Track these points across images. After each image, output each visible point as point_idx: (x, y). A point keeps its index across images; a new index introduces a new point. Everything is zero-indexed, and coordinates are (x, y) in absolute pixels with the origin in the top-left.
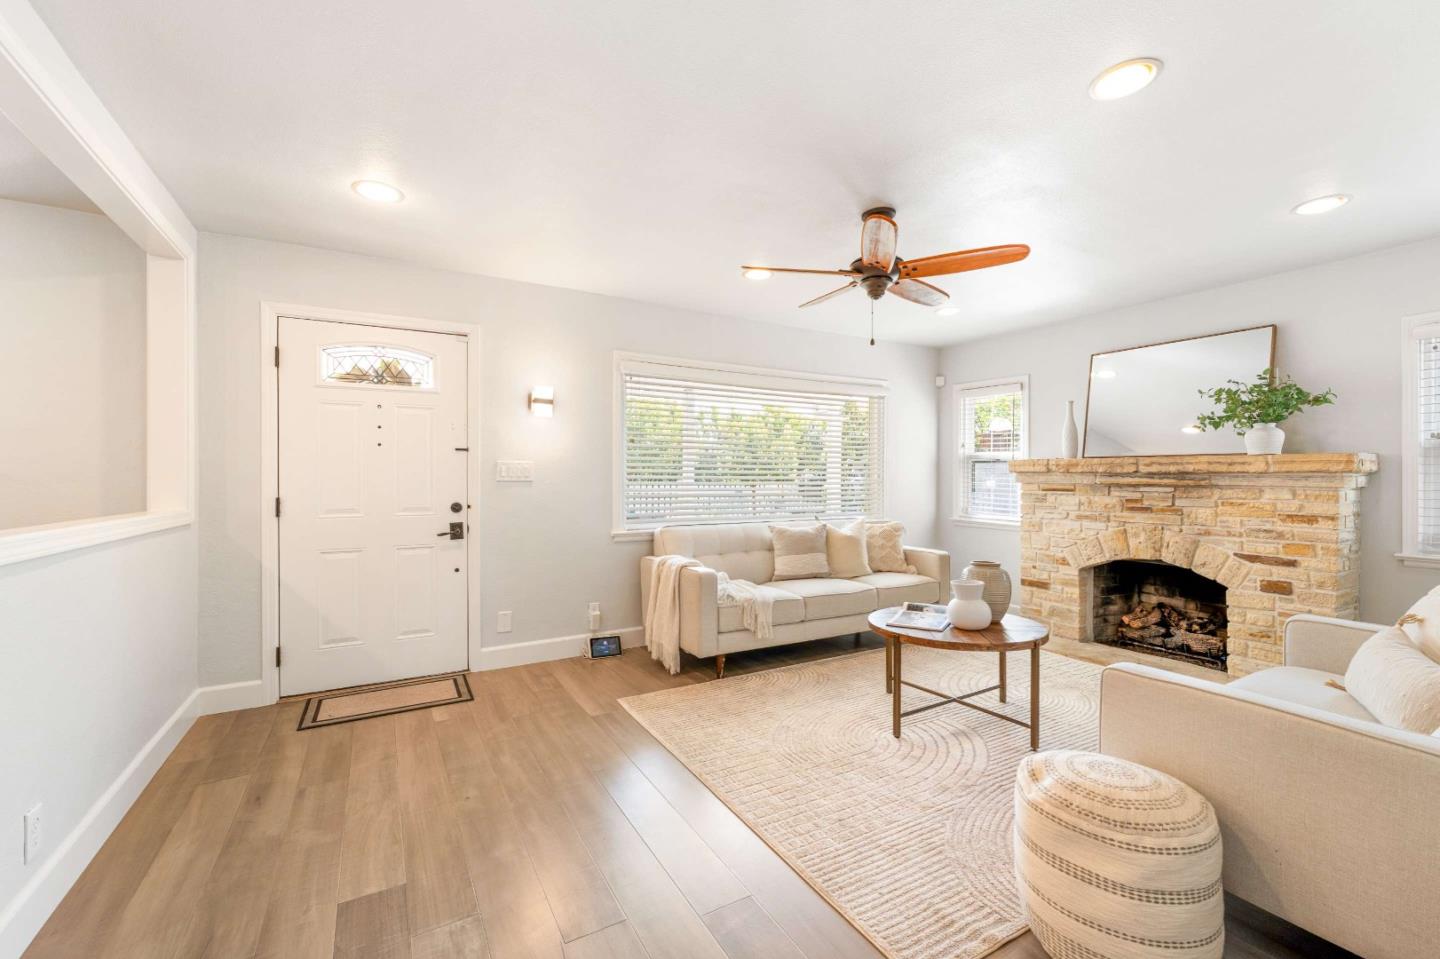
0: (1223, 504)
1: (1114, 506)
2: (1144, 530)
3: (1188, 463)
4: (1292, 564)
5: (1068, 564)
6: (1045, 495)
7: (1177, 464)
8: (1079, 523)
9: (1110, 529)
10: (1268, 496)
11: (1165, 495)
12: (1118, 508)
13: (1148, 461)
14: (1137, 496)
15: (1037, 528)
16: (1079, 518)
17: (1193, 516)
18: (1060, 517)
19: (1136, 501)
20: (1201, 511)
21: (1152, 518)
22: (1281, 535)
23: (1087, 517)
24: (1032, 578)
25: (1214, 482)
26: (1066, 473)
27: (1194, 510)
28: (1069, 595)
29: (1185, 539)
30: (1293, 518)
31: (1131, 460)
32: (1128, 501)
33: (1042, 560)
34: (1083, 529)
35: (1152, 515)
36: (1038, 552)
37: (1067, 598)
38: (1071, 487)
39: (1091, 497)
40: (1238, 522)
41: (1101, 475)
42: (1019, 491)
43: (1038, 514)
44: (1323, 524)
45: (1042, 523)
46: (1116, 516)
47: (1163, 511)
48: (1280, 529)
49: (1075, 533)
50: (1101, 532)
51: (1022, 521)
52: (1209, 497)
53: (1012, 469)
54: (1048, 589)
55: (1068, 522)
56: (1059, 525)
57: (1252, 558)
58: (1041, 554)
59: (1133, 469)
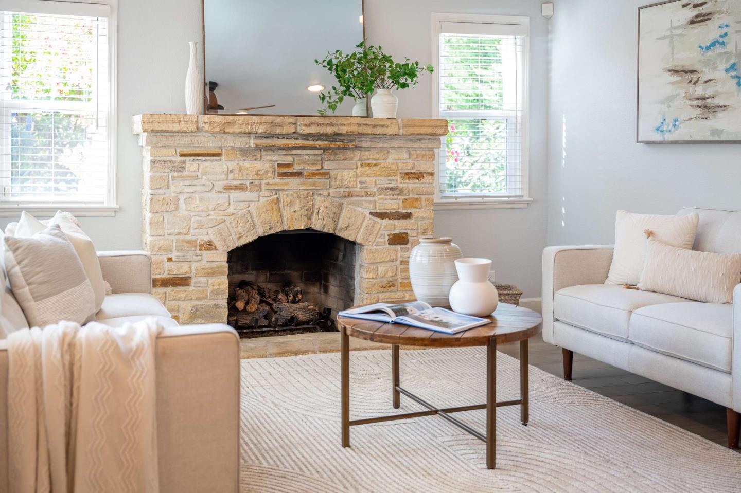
0: (362, 165)
1: (266, 172)
2: (299, 197)
4: (408, 216)
5: (215, 248)
6: (184, 163)
7: (333, 125)
8: (226, 195)
9: (262, 199)
10: (393, 156)
11: (315, 158)
12: (270, 173)
13: (307, 121)
14: (287, 159)
15: (172, 207)
16: (228, 188)
17: (339, 177)
18: (203, 189)
19: (288, 165)
20: (346, 173)
21: (304, 184)
22: (401, 192)
23: (236, 188)
24: (166, 276)
25: (358, 143)
26: (219, 132)
27: (340, 172)
28: (216, 287)
29: (331, 203)
30: (409, 175)
31: (291, 120)
32: (279, 165)
33: (180, 249)
34: (232, 203)
35: (303, 180)
36: (175, 238)
37: (212, 292)
38: (218, 151)
39: (241, 163)
40: (373, 182)
41: (257, 136)
42: (148, 158)
43: (173, 188)
44: (427, 179)
45: (179, 199)
46: (268, 184)
47: (313, 175)
48: (401, 186)
49: (222, 208)
50: (252, 204)
51: (152, 200)
52: (352, 159)
53: (147, 126)
54: (188, 285)
55: (213, 195)
56: (201, 199)
57: (382, 215)
58: (178, 240)
59: (291, 130)
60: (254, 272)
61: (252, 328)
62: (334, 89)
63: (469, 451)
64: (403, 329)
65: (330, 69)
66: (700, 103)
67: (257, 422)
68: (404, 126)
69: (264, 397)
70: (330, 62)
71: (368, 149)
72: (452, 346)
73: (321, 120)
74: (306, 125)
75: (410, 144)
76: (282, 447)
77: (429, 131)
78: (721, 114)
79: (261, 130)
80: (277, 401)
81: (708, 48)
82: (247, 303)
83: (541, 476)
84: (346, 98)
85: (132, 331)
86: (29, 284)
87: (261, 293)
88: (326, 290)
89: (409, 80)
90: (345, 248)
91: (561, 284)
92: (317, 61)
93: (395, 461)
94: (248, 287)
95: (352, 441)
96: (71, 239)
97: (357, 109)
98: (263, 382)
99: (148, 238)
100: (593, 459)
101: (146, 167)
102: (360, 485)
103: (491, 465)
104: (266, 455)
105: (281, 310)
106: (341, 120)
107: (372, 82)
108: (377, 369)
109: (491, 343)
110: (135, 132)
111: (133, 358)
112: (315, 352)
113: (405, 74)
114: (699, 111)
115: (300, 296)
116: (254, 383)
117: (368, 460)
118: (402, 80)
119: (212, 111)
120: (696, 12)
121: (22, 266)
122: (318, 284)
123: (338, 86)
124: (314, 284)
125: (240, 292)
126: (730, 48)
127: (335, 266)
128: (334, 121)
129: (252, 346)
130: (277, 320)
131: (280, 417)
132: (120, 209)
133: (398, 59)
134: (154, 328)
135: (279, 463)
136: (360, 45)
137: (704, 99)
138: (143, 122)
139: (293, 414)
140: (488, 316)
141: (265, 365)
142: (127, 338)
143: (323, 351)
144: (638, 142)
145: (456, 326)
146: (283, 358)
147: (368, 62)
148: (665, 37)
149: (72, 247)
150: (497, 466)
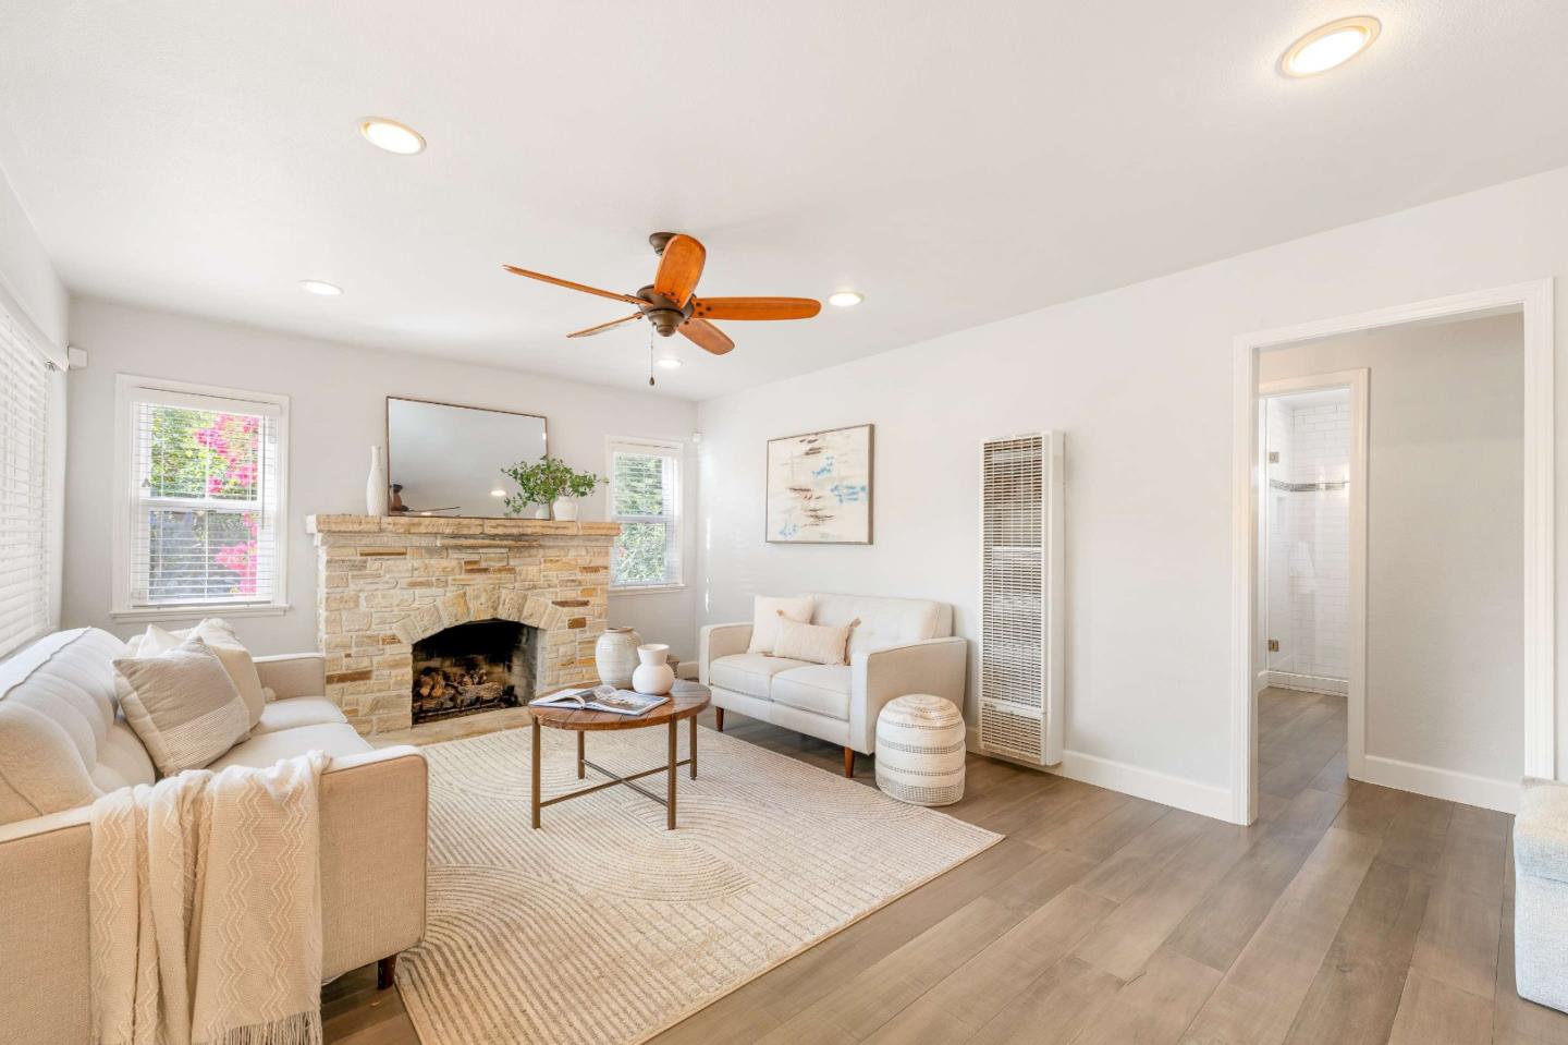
0: (545, 561)
1: (453, 569)
2: (485, 591)
3: (528, 526)
4: (585, 604)
5: (399, 642)
6: (365, 562)
7: (519, 527)
8: (411, 591)
9: (448, 594)
10: (572, 553)
11: (501, 556)
12: (457, 570)
13: (494, 523)
14: (475, 557)
15: (352, 605)
16: (413, 585)
17: (524, 572)
18: (387, 586)
19: (475, 562)
20: (530, 568)
21: (490, 578)
22: (580, 583)
23: (421, 584)
24: (344, 671)
25: (542, 543)
26: (404, 533)
27: (525, 568)
28: (399, 678)
29: (517, 595)
30: (587, 569)
31: (479, 522)
32: (467, 563)
33: (359, 644)
34: (417, 598)
35: (491, 575)
36: (354, 634)
37: (396, 683)
38: (403, 550)
39: (427, 561)
40: (554, 575)
41: (444, 536)
42: (323, 558)
43: (352, 586)
44: (602, 572)
45: (359, 597)
46: (454, 580)
47: (500, 570)
48: (579, 578)
49: (406, 604)
50: (438, 599)
51: (328, 598)
52: (535, 556)
53: (322, 527)
54: (369, 678)
55: (397, 591)
56: (384, 596)
57: (563, 604)
58: (357, 637)
59: (478, 531)
60: (440, 659)
61: (438, 710)
62: (519, 495)
63: (650, 814)
64: (593, 715)
65: (515, 478)
66: (813, 513)
67: (443, 813)
68: (584, 528)
69: (450, 784)
70: (515, 472)
71: (549, 547)
72: (639, 726)
73: (507, 523)
74: (492, 527)
75: (587, 543)
76: (471, 839)
77: (603, 532)
78: (828, 522)
79: (448, 531)
80: (464, 787)
81: (819, 473)
82: (433, 688)
83: (715, 829)
84: (530, 503)
85: (288, 770)
86: (151, 712)
87: (446, 677)
88: (510, 669)
89: (587, 490)
90: (528, 632)
91: (714, 655)
92: (502, 470)
93: (586, 836)
94: (434, 674)
95: (542, 820)
96: (217, 651)
97: (540, 513)
98: (450, 768)
99: (323, 635)
100: (752, 805)
101: (322, 566)
102: (553, 869)
103: (672, 825)
104: (455, 852)
105: (466, 692)
106: (526, 523)
107: (555, 490)
108: (560, 740)
109: (672, 720)
110: (309, 532)
111: (288, 804)
112: (500, 730)
113: (584, 484)
114: (812, 519)
115: (485, 678)
116: (440, 770)
117: (558, 839)
118: (582, 489)
119: (397, 513)
120: (810, 446)
121: (140, 692)
122: (502, 665)
123: (523, 492)
124: (498, 665)
125: (425, 679)
126: (834, 474)
127: (518, 648)
128: (519, 522)
129: (438, 729)
130: (462, 701)
131: (468, 805)
132: (291, 608)
133: (578, 472)
134: (318, 764)
135: (468, 859)
136: (544, 458)
137: (815, 511)
138: (318, 522)
139: (482, 799)
140: (666, 694)
141: (452, 749)
142: (281, 781)
143: (508, 728)
144: (767, 541)
145: (641, 707)
146: (470, 739)
147: (551, 473)
148: (786, 464)
149: (219, 661)
150: (677, 825)
